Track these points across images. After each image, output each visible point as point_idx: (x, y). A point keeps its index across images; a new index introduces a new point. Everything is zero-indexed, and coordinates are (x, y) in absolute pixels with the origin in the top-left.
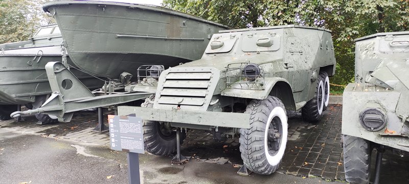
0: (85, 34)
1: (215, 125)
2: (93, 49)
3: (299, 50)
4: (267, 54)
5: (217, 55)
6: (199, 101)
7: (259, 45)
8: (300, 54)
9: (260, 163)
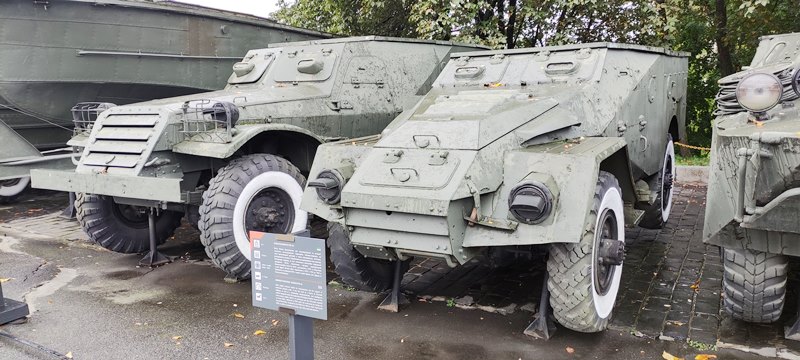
0: (19, 51)
1: (161, 200)
2: (36, 76)
3: (377, 79)
4: (310, 87)
5: (240, 86)
6: (130, 161)
7: (302, 71)
8: (376, 87)
9: (227, 259)
